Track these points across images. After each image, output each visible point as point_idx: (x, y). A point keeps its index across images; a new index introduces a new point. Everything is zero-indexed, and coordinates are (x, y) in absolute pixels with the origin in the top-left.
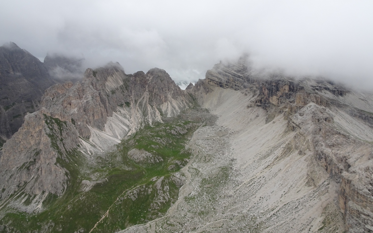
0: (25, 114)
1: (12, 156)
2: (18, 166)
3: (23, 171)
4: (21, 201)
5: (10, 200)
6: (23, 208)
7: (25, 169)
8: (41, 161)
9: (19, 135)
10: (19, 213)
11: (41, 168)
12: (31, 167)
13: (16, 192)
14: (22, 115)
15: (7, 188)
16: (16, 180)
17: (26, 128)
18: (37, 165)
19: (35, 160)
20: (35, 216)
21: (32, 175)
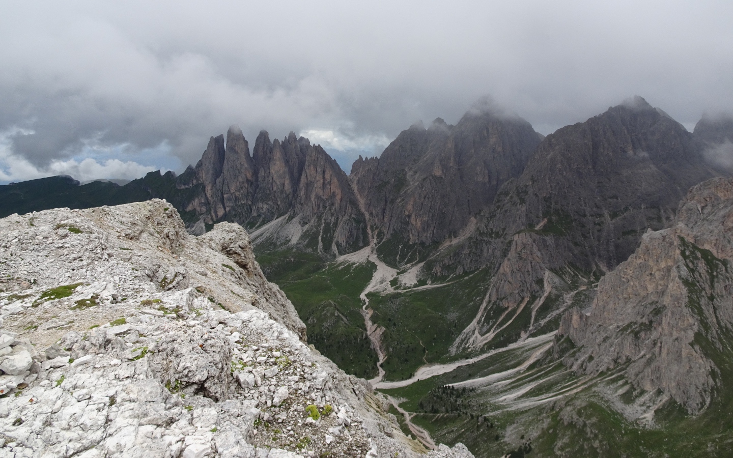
0: (644, 230)
1: (611, 302)
2: (620, 324)
3: (627, 337)
4: (616, 391)
5: (598, 379)
6: (619, 406)
7: (631, 334)
8: (663, 329)
9: (628, 268)
10: (611, 410)
11: (661, 343)
12: (643, 334)
13: (610, 371)
14: (638, 231)
15: (597, 356)
16: (612, 349)
17: (642, 256)
18: (654, 335)
19: (651, 322)
20: (637, 430)
21: (643, 350)
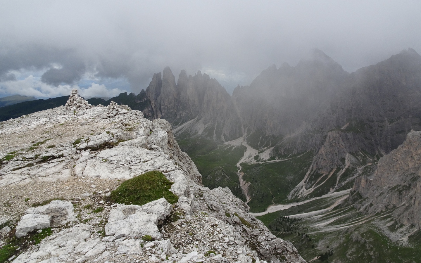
0: (409, 131)
1: (386, 173)
2: (391, 185)
3: (394, 193)
4: (386, 224)
5: (375, 217)
6: (387, 233)
7: (397, 192)
8: (417, 189)
9: (398, 153)
10: (382, 235)
11: (415, 198)
12: (404, 192)
13: (383, 212)
14: (406, 131)
15: (375, 204)
16: (385, 200)
17: (407, 146)
18: (411, 193)
19: (410, 185)
20: (397, 247)
21: (404, 201)
